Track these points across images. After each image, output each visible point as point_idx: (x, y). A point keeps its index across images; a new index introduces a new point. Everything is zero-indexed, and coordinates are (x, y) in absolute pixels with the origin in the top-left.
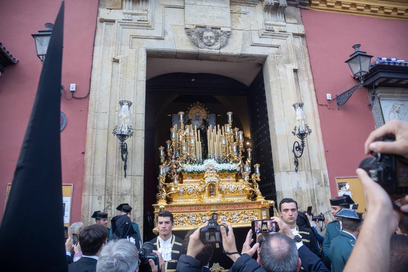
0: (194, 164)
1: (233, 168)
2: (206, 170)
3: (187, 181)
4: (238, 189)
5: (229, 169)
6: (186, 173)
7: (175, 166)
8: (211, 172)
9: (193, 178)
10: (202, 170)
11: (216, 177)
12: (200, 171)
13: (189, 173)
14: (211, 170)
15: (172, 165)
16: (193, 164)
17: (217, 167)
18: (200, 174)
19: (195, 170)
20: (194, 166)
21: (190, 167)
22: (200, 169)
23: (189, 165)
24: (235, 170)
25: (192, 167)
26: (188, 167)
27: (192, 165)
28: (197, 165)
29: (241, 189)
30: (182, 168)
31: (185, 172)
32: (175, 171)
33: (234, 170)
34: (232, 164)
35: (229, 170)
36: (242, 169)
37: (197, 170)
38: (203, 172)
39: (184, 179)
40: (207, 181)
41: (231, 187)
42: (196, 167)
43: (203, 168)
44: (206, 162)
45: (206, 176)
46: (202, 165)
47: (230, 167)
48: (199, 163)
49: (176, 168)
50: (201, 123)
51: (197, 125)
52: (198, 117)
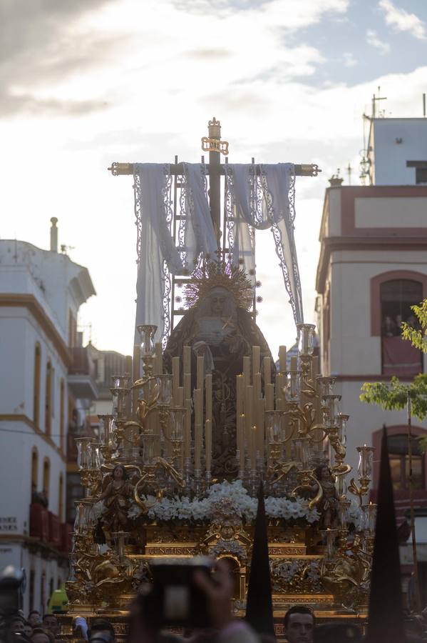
0: (180, 498)
1: (296, 513)
2: (213, 518)
3: (157, 545)
4: (306, 576)
5: (285, 516)
6: (155, 524)
7: (122, 502)
8: (228, 523)
9: (175, 537)
10: (200, 517)
11: (241, 539)
12: (195, 518)
13: (162, 523)
14: (226, 518)
15: (113, 498)
16: (177, 497)
17: (248, 510)
18: (193, 530)
19: (181, 517)
20: (179, 504)
21: (166, 508)
22: (194, 513)
23: (164, 499)
24: (302, 521)
25: (172, 506)
26: (161, 507)
27: (173, 501)
28: (186, 499)
29: (316, 577)
30: (142, 507)
31: (151, 521)
32: (121, 515)
33: (299, 518)
34: (293, 500)
35: (284, 518)
36: (328, 515)
37: (186, 517)
38: (206, 522)
39: (150, 541)
40: (213, 550)
41: (286, 567)
42: (185, 506)
43: (205, 510)
44: (215, 491)
45: (211, 534)
46: (205, 499)
47: (288, 507)
48: (194, 494)
49: (126, 509)
50: (228, 326)
51: (217, 332)
52: (218, 303)
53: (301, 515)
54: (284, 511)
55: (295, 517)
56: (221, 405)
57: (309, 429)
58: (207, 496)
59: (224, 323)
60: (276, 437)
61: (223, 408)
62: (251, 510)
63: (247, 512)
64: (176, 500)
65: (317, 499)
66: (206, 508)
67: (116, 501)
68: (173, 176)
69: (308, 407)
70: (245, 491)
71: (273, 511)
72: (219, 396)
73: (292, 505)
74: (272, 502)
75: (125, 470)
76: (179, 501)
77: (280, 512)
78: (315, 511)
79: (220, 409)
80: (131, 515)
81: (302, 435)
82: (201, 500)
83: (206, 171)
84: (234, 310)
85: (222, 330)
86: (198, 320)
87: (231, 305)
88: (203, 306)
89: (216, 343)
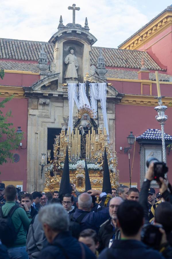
0: (70, 164)
4: (99, 182)
7: (57, 165)
8: (80, 170)
10: (75, 169)
11: (84, 174)
12: (73, 169)
14: (80, 169)
30: (61, 166)
32: (57, 168)
34: (96, 164)
35: (94, 169)
37: (71, 168)
38: (76, 170)
40: (77, 176)
41: (94, 180)
42: (71, 166)
43: (76, 167)
44: (78, 162)
45: (76, 172)
48: (73, 163)
49: (58, 166)
51: (85, 124)
52: (86, 117)
53: (98, 168)
54: (94, 167)
55: (96, 168)
57: (101, 147)
60: (93, 150)
65: (101, 164)
67: (55, 165)
73: (96, 165)
75: (57, 157)
78: (101, 167)
80: (59, 168)
81: (100, 149)
82: (75, 164)
83: (85, 85)
84: (90, 119)
85: (87, 124)
86: (81, 121)
87: (89, 117)
88: (82, 118)
89: (85, 127)
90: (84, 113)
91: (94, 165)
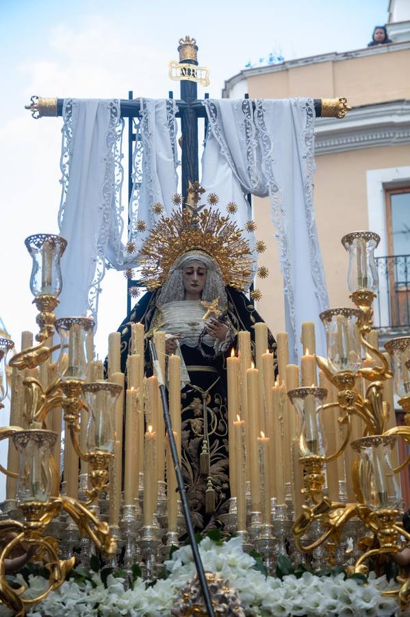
0: (104, 580)
16: (97, 578)
20: (99, 594)
21: (71, 603)
22: (133, 614)
23: (65, 585)
25: (85, 597)
26: (58, 601)
27: (89, 586)
34: (361, 579)
42: (114, 598)
43: (160, 608)
44: (183, 564)
46: (161, 582)
47: (352, 597)
48: (137, 572)
50: (212, 314)
51: (193, 324)
52: (195, 276)
54: (341, 606)
56: (201, 444)
58: (164, 574)
59: (205, 309)
61: (205, 447)
62: (265, 605)
63: (256, 609)
64: (94, 586)
66: (162, 603)
68: (126, 119)
69: (374, 390)
70: (251, 561)
71: (317, 605)
72: (198, 428)
74: (313, 584)
76: (101, 586)
77: (334, 608)
79: (200, 450)
82: (153, 584)
83: (176, 109)
84: (221, 290)
85: (203, 321)
86: (162, 308)
87: (216, 280)
88: (170, 282)
89: (193, 343)
90: (186, 246)
91: (340, 583)
